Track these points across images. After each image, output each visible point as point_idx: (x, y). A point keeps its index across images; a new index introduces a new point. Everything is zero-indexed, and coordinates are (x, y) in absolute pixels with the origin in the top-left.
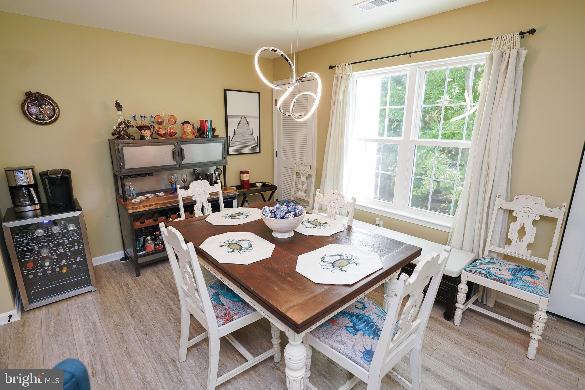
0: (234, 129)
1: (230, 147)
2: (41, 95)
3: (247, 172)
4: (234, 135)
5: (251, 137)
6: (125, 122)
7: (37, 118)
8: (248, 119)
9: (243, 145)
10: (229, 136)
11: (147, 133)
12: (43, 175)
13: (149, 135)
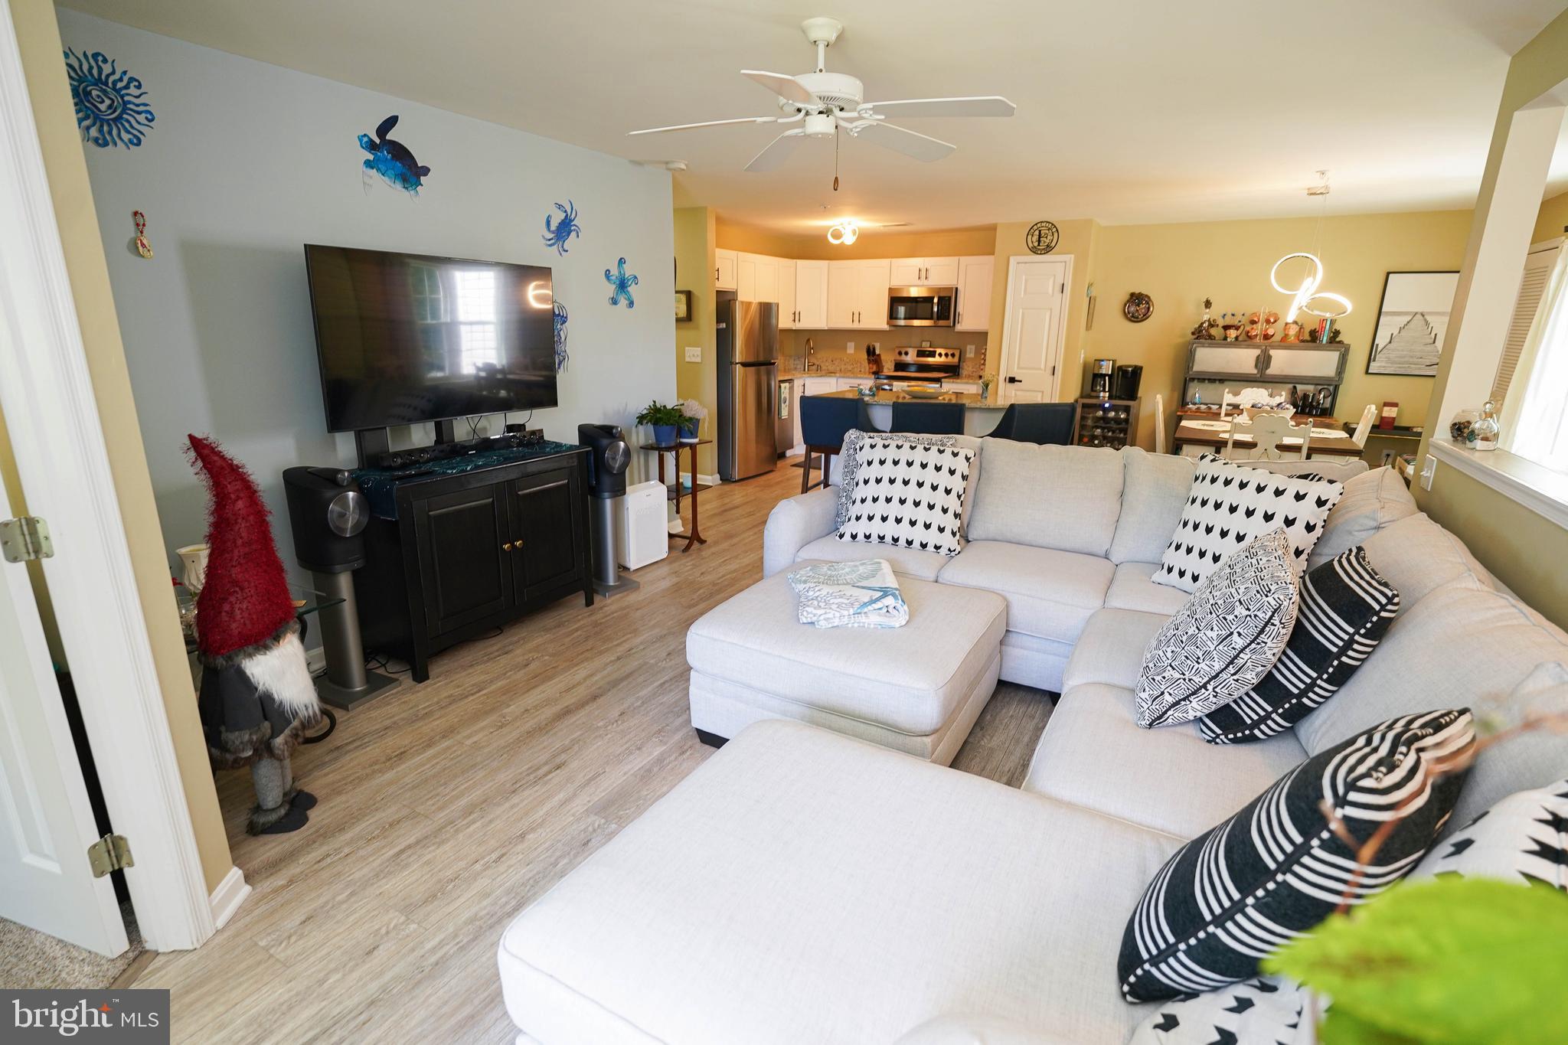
0: (1392, 334)
1: (1374, 360)
2: (1142, 294)
3: (1395, 405)
4: (1390, 342)
5: (1430, 348)
6: (1209, 320)
7: (1133, 316)
8: (1428, 318)
9: (1406, 359)
10: (1377, 345)
11: (1232, 333)
12: (1120, 368)
13: (1235, 336)
